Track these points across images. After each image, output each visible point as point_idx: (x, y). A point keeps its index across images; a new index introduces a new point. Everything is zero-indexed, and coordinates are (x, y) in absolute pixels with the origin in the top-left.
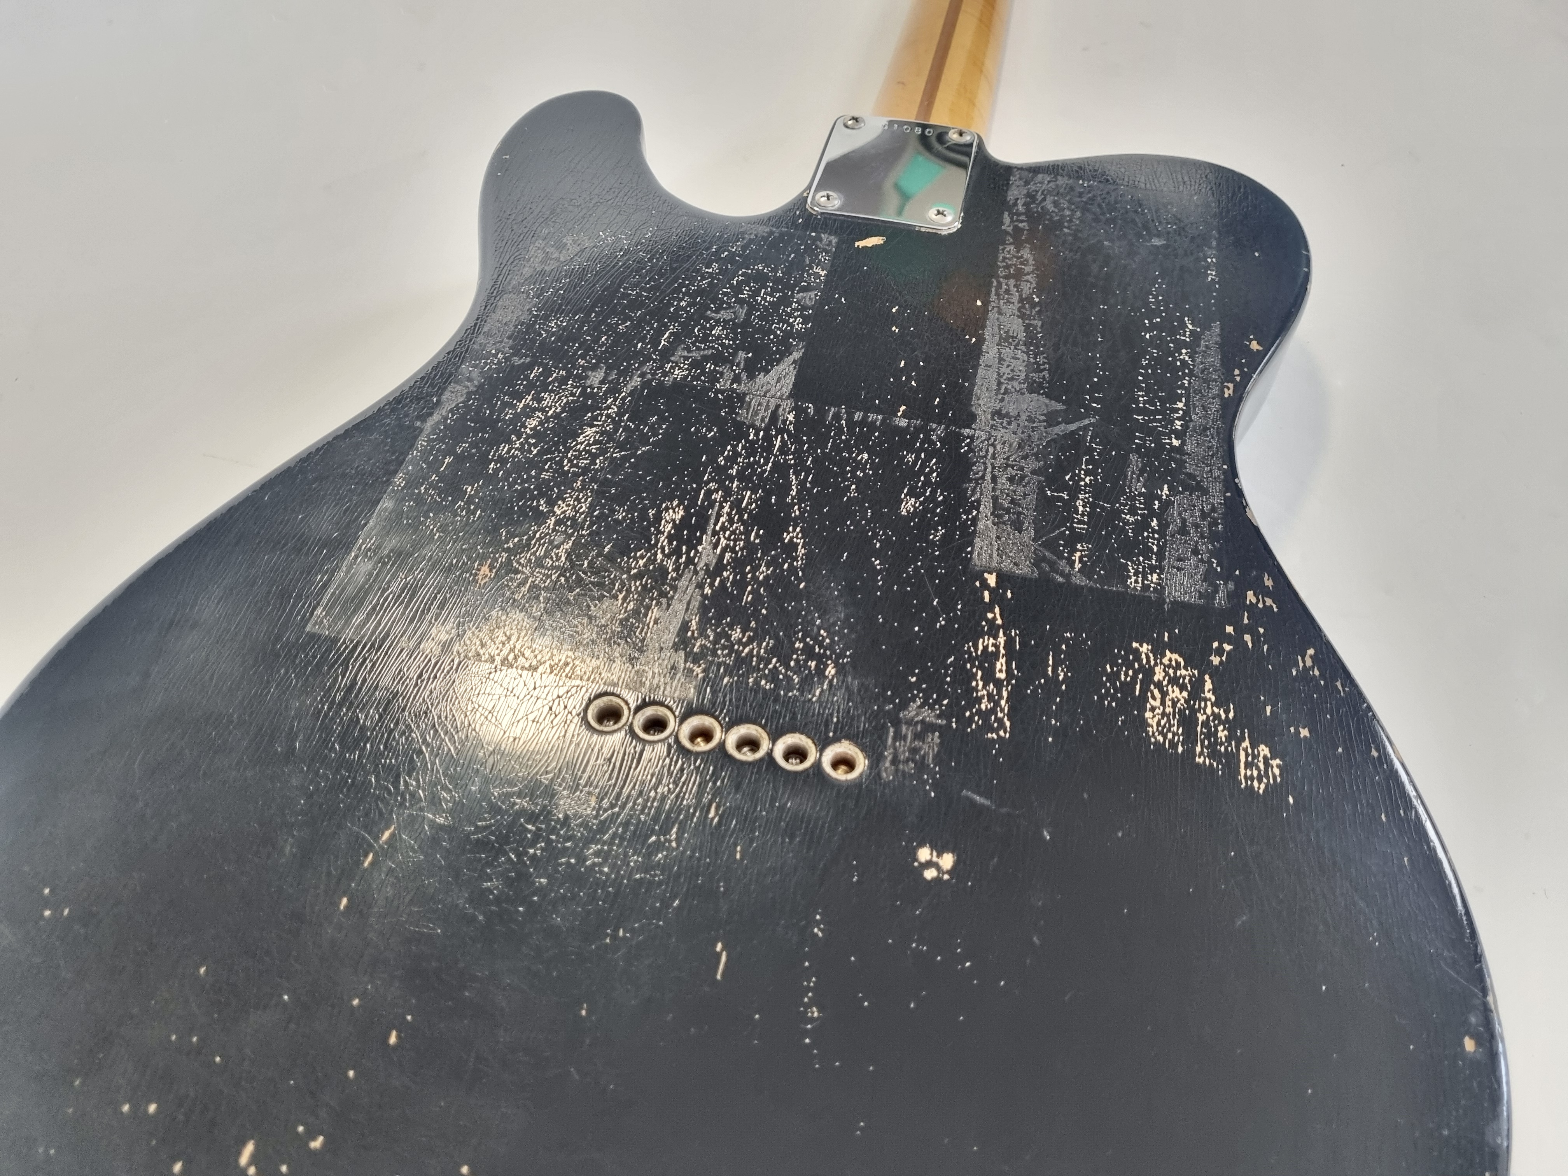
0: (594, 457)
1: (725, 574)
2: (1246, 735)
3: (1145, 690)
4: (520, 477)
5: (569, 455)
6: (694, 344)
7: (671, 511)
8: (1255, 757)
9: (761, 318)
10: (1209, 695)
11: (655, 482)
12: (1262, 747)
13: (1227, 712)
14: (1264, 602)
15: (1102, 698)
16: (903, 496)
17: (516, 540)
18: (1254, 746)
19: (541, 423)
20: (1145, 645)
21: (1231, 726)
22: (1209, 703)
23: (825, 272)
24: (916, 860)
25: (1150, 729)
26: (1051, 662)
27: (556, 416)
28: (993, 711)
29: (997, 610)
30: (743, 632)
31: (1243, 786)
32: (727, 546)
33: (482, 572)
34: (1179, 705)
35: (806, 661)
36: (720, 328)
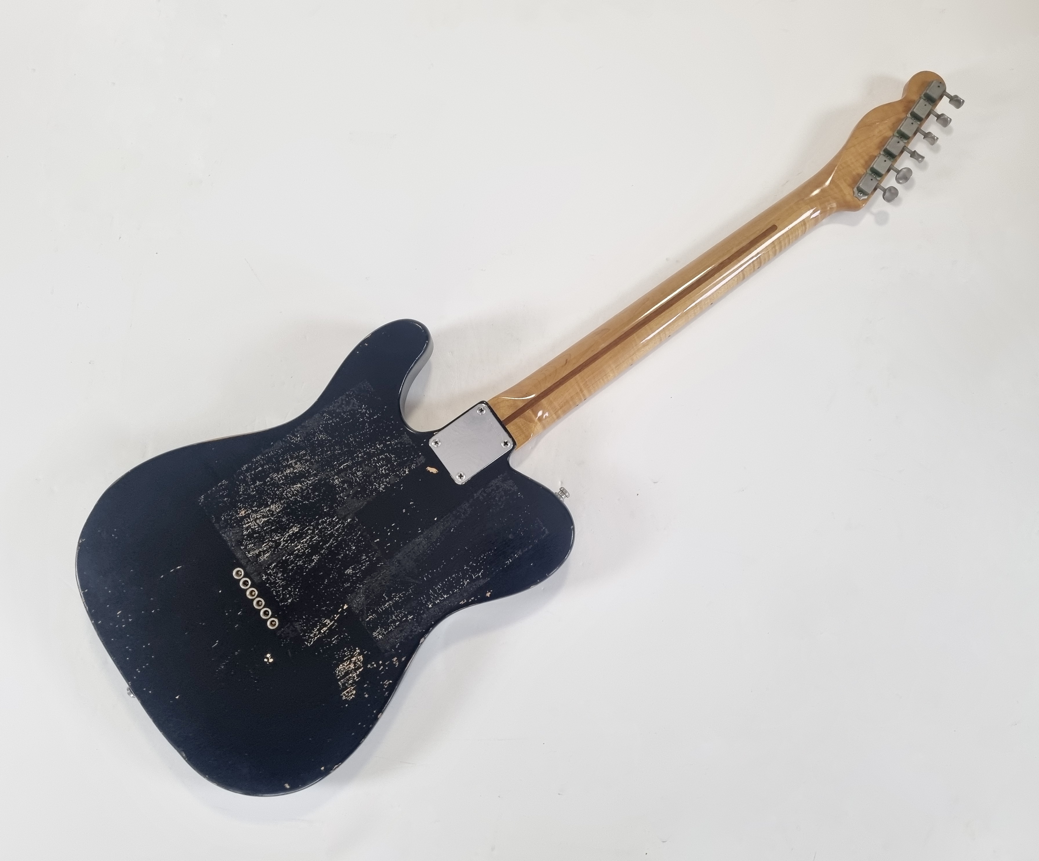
0: (293, 495)
1: (292, 557)
2: (354, 686)
3: (347, 660)
4: (272, 488)
5: (288, 490)
6: (349, 473)
7: (296, 528)
8: (351, 692)
9: (375, 478)
10: (358, 672)
11: (300, 515)
12: (355, 691)
13: (357, 679)
14: (396, 663)
15: (337, 654)
16: (350, 567)
17: (256, 508)
18: (354, 689)
19: (290, 473)
20: (359, 650)
21: (354, 682)
22: (356, 674)
23: (408, 473)
24: (266, 655)
25: (338, 669)
26: (335, 637)
27: (296, 473)
28: (312, 638)
29: (338, 616)
30: (281, 576)
31: (341, 695)
32: (299, 549)
33: (242, 512)
34: (349, 669)
35: (288, 594)
36: (361, 473)
